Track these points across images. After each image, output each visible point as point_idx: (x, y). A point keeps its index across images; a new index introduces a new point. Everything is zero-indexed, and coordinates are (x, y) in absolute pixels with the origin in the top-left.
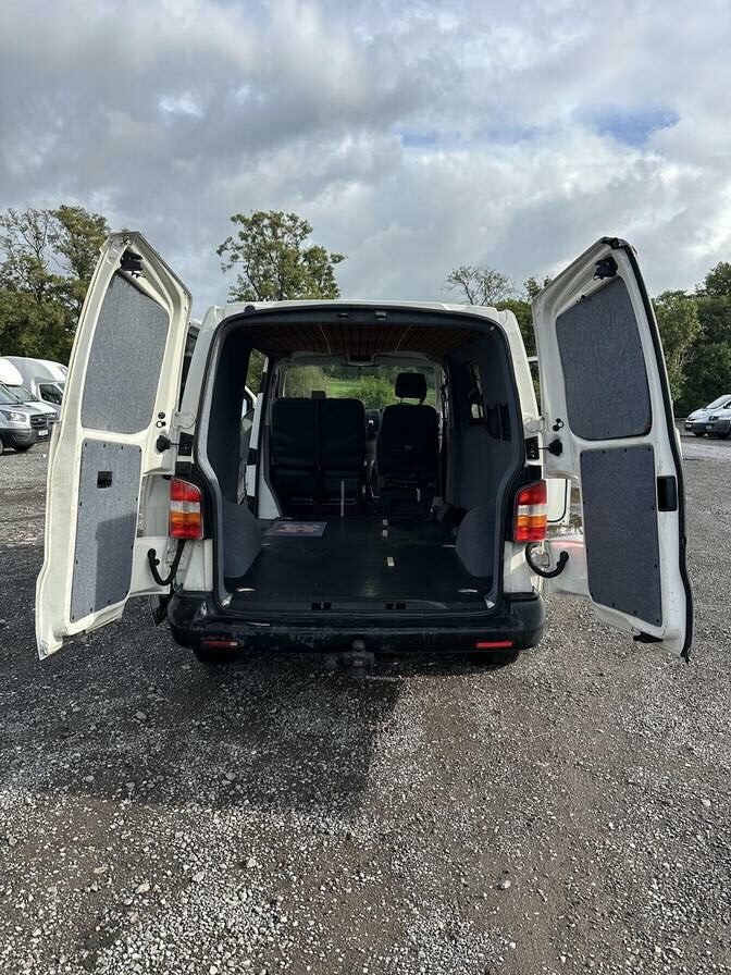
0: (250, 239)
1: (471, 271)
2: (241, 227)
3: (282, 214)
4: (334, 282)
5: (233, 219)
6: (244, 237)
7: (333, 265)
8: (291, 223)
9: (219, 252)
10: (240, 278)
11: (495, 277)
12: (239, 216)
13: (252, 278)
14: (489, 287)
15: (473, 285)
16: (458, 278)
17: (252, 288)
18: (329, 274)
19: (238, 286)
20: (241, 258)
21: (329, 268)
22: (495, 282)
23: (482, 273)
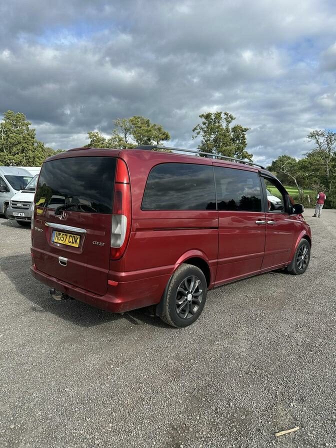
0: (207, 124)
1: (320, 133)
2: (204, 120)
3: (221, 113)
4: (245, 140)
5: (200, 116)
6: (204, 124)
7: (244, 133)
8: (226, 116)
9: (193, 131)
10: (202, 141)
12: (203, 115)
18: (243, 137)
19: (201, 145)
20: (202, 133)
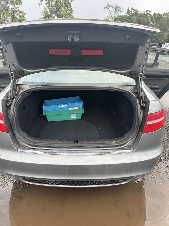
1: (111, 5)
4: (71, 8)
7: (71, 2)
10: (44, 7)
11: (118, 7)
13: (48, 7)
14: (116, 10)
15: (111, 10)
16: (107, 7)
17: (48, 10)
18: (70, 5)
19: (44, 10)
21: (70, 3)
22: (118, 9)
23: (114, 6)
